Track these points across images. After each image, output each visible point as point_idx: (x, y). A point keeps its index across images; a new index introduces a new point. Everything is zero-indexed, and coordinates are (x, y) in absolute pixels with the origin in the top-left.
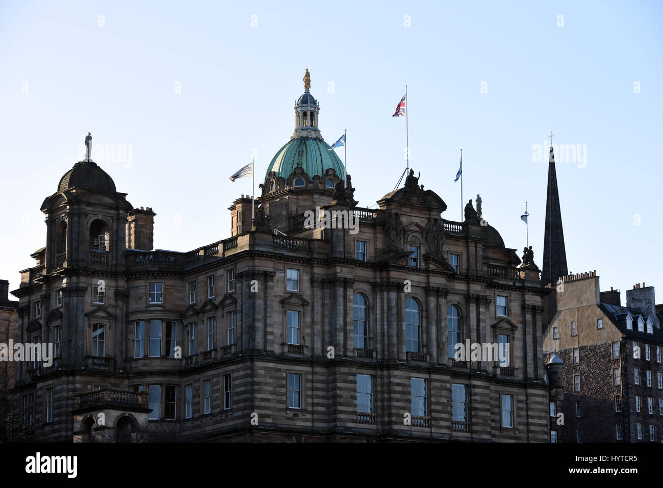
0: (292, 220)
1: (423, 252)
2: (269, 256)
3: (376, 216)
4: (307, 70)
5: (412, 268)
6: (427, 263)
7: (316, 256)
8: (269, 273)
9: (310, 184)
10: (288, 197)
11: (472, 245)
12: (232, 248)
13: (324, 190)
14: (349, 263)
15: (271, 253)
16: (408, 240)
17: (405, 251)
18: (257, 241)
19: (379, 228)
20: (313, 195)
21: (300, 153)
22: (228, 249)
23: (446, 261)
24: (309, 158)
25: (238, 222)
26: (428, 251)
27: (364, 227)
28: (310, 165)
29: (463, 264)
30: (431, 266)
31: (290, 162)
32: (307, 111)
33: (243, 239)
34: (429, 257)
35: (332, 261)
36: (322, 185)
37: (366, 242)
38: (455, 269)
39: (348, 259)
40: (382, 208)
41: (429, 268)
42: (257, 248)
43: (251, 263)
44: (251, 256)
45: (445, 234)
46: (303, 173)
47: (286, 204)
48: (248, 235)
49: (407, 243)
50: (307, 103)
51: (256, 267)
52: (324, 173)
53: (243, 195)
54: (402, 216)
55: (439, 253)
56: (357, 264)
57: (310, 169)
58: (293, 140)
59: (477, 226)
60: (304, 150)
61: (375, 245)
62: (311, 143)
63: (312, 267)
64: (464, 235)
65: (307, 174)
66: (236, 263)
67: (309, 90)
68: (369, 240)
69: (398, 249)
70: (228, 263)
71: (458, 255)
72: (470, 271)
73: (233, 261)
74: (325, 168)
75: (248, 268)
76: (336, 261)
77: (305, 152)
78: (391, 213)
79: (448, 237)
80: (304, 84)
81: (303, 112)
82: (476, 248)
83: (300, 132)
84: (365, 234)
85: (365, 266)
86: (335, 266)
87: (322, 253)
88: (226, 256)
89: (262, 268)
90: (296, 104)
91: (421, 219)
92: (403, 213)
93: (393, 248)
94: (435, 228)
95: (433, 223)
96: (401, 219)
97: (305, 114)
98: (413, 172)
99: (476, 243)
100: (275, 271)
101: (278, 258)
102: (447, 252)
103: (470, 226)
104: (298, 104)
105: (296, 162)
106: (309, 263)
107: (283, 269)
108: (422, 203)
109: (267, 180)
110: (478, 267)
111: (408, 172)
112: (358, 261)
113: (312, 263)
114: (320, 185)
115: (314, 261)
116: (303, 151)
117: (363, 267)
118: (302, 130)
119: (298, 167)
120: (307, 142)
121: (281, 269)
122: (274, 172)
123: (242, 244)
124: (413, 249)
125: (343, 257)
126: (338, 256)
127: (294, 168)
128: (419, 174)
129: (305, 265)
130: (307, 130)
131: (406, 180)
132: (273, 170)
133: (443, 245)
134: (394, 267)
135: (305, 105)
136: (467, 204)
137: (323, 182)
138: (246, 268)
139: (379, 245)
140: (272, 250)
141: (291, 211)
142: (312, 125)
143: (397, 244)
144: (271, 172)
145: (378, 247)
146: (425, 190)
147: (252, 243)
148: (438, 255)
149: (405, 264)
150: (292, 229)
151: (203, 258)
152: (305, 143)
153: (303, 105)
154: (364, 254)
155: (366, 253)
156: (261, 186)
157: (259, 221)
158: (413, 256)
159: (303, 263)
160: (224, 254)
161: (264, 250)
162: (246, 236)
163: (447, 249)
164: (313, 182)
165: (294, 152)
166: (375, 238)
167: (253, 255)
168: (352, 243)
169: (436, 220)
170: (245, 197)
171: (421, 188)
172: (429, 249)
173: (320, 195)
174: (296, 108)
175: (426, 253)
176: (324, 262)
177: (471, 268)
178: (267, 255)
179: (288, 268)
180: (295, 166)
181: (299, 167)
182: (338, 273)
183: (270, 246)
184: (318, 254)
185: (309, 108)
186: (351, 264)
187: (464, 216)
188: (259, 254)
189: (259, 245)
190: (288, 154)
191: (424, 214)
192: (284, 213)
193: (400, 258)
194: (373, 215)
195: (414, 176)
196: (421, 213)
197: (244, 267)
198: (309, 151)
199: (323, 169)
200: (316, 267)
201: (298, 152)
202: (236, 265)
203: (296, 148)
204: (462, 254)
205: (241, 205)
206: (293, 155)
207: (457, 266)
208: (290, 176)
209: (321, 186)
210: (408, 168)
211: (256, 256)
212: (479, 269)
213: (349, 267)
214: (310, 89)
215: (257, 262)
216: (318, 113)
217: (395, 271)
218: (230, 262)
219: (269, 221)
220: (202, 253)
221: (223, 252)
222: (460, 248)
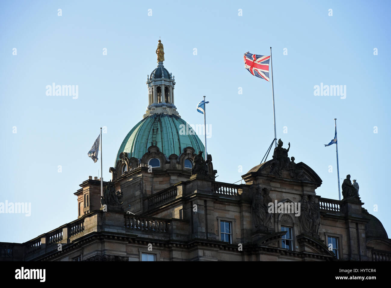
0: (147, 201)
1: (297, 233)
2: (121, 238)
3: (242, 192)
4: (160, 41)
5: (284, 251)
6: (302, 245)
7: (174, 238)
8: (120, 258)
9: (167, 165)
10: (141, 175)
11: (352, 227)
12: (78, 232)
13: (182, 170)
14: (213, 245)
15: (123, 234)
16: (280, 219)
17: (276, 231)
18: (107, 222)
19: (245, 206)
20: (170, 176)
21: (155, 131)
22: (73, 234)
23: (324, 243)
24: (165, 136)
25: (85, 207)
26: (303, 232)
27: (229, 205)
28: (166, 144)
29: (344, 248)
30: (307, 249)
31: (144, 141)
32: (161, 86)
33: (90, 220)
34: (305, 239)
35: (193, 244)
36: (180, 166)
37: (231, 222)
38: (335, 252)
39: (212, 241)
40: (248, 183)
41: (305, 251)
42: (106, 230)
43: (100, 247)
44: (101, 239)
45: (321, 213)
46: (158, 152)
47: (140, 184)
48: (96, 215)
49: (278, 223)
50: (161, 77)
51: (106, 252)
52: (182, 152)
53: (90, 177)
54: (271, 192)
55: (314, 234)
56: (221, 247)
57: (166, 148)
58: (146, 118)
59: (357, 204)
60: (159, 128)
61: (242, 224)
62: (166, 121)
63: (171, 251)
64: (343, 215)
65: (162, 154)
66: (83, 248)
67: (162, 64)
68: (235, 219)
69: (267, 229)
70: (74, 249)
71: (337, 238)
72: (352, 256)
73: (80, 247)
74: (183, 147)
75: (96, 252)
76: (198, 243)
77: (159, 130)
78: (259, 188)
79: (324, 216)
80: (156, 56)
81: (157, 87)
82: (357, 229)
83: (154, 109)
84: (230, 212)
85: (231, 249)
86: (197, 249)
87: (181, 235)
88: (71, 242)
89: (113, 252)
90: (148, 79)
91: (292, 196)
92: (273, 189)
93: (262, 228)
94: (309, 205)
95: (307, 201)
96: (270, 195)
97: (159, 90)
98: (282, 143)
99: (357, 224)
100: (128, 256)
101: (132, 241)
102: (325, 234)
103: (349, 204)
104: (151, 79)
105: (150, 141)
106: (167, 246)
107: (137, 253)
108: (292, 178)
109: (118, 163)
110: (361, 251)
111: (276, 143)
112: (223, 242)
113: (170, 245)
114: (177, 165)
115: (172, 244)
116: (157, 129)
117: (229, 250)
118: (156, 107)
119: (152, 146)
120: (162, 119)
121: (135, 253)
122: (126, 153)
123: (89, 226)
124: (285, 229)
125: (206, 238)
126: (199, 237)
127: (148, 147)
128: (289, 144)
129: (162, 248)
130: (161, 106)
131: (275, 152)
132: (125, 151)
133: (319, 225)
134: (264, 249)
135: (159, 79)
136: (345, 180)
137: (181, 162)
138: (93, 254)
139: (247, 225)
140: (124, 232)
141: (146, 190)
142: (167, 102)
143: (266, 224)
144: (122, 153)
145: (245, 227)
146: (296, 163)
147: (100, 224)
148: (314, 237)
149: (276, 247)
150: (146, 210)
151: (44, 247)
152: (159, 120)
153: (157, 79)
154: (229, 235)
155: (232, 235)
156: (112, 169)
157: (109, 199)
158: (285, 237)
159: (160, 246)
160: (68, 240)
161: (115, 231)
162: (93, 216)
163: (324, 230)
164: (169, 163)
165: (147, 130)
166: (242, 217)
167: (102, 237)
168: (215, 223)
169: (310, 197)
170: (93, 179)
171: (291, 161)
172: (304, 229)
173: (178, 176)
174: (149, 83)
175: (300, 234)
176: (184, 245)
177: (353, 252)
178: (118, 237)
179: (143, 253)
180: (149, 145)
181: (154, 146)
182: (201, 257)
183: (122, 227)
184: (177, 236)
185: (163, 83)
186: (215, 247)
187: (341, 194)
188: (109, 236)
189: (109, 226)
190: (141, 133)
191: (296, 190)
192: (138, 193)
193: (271, 239)
194: (239, 191)
195: (283, 147)
196: (293, 189)
197: (92, 253)
198: (164, 129)
199: (180, 148)
200: (175, 250)
201: (152, 130)
202: (83, 251)
203: (149, 126)
204: (342, 237)
205: (88, 187)
206: (146, 133)
207: (336, 250)
208: (144, 156)
209: (178, 167)
210: (275, 139)
211: (106, 238)
212: (361, 254)
213: (213, 250)
214: (164, 62)
215: (107, 246)
216: (173, 89)
217: (265, 254)
218: (77, 248)
219: (119, 198)
220: (43, 241)
221: (68, 238)
222: (338, 229)
